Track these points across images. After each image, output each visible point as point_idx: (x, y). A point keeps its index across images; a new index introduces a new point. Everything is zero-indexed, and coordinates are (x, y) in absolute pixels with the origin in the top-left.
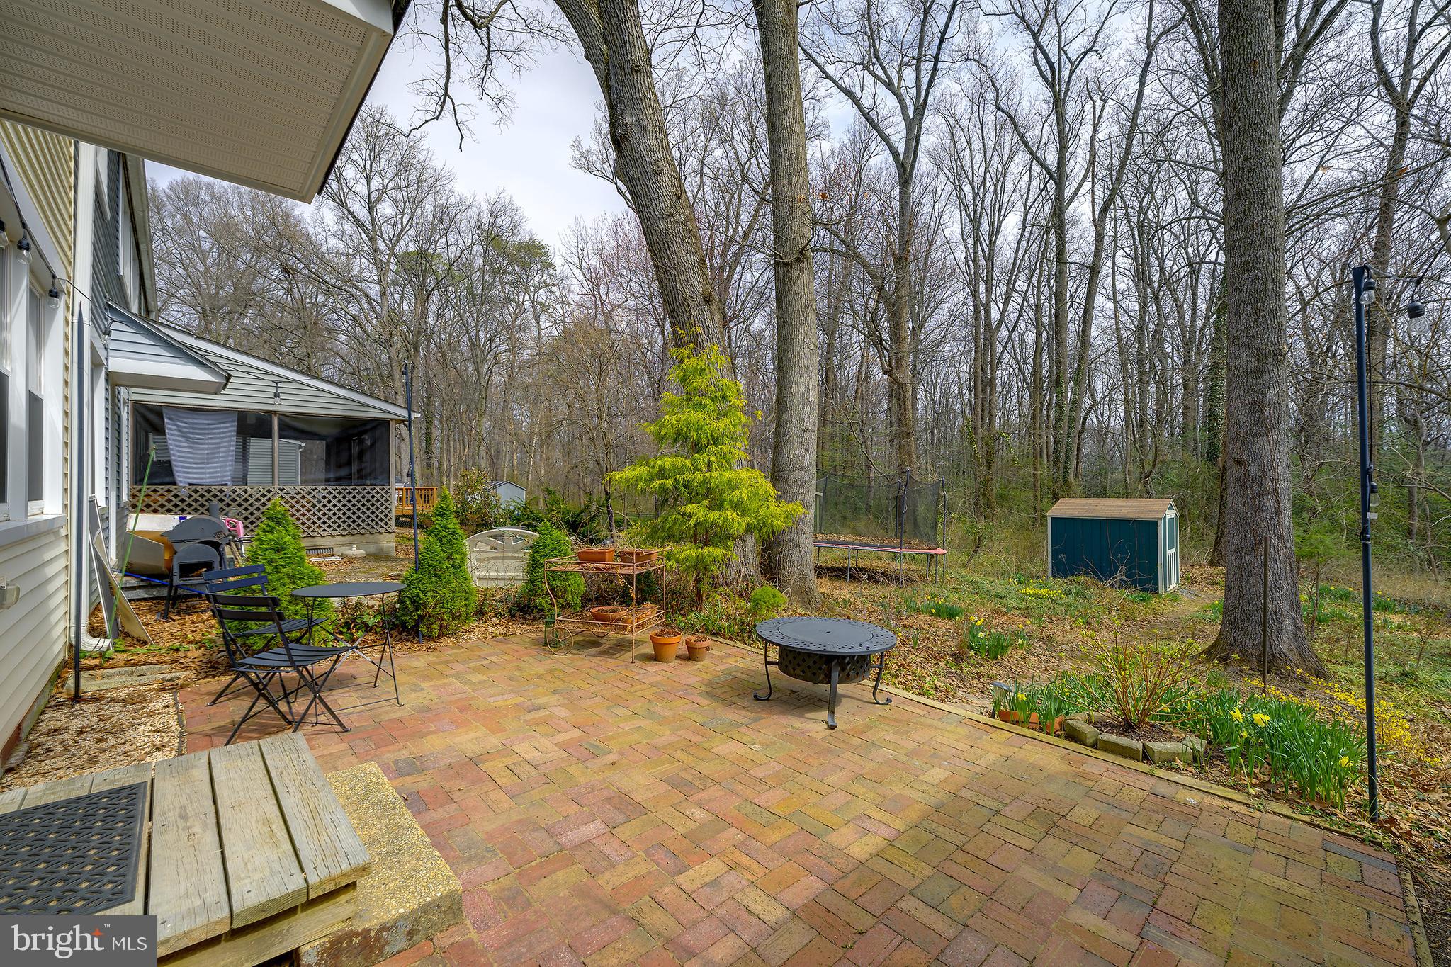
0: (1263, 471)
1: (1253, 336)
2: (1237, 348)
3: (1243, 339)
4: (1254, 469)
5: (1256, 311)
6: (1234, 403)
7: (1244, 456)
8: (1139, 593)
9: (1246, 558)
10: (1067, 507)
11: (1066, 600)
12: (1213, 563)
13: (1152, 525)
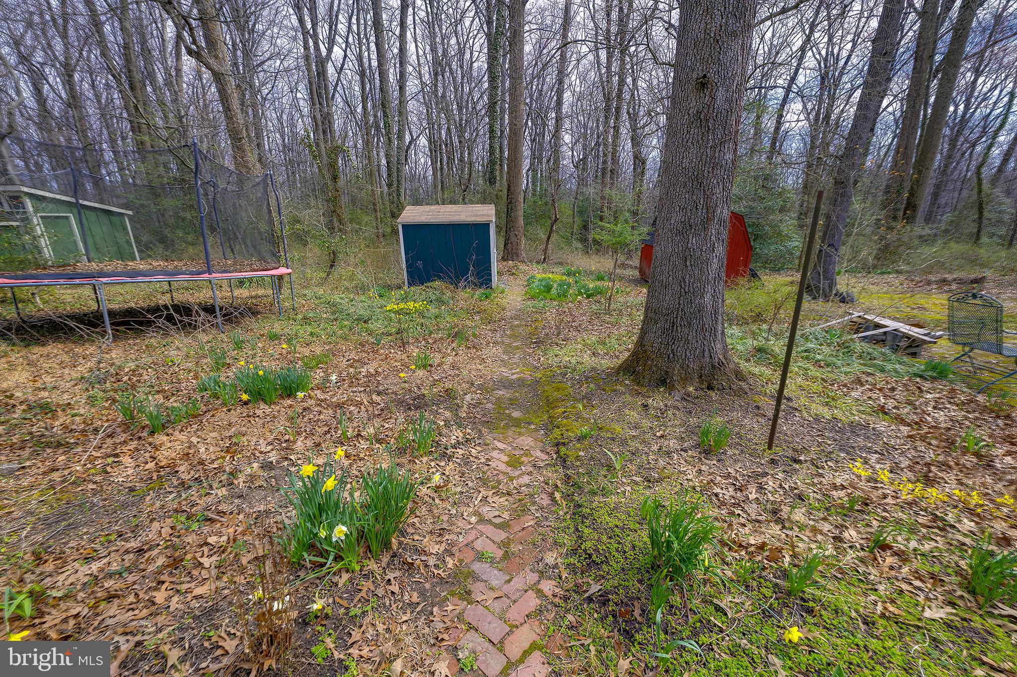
8: (482, 291)
9: (693, 241)
10: (413, 214)
11: (433, 310)
12: (504, 259)
13: (486, 226)
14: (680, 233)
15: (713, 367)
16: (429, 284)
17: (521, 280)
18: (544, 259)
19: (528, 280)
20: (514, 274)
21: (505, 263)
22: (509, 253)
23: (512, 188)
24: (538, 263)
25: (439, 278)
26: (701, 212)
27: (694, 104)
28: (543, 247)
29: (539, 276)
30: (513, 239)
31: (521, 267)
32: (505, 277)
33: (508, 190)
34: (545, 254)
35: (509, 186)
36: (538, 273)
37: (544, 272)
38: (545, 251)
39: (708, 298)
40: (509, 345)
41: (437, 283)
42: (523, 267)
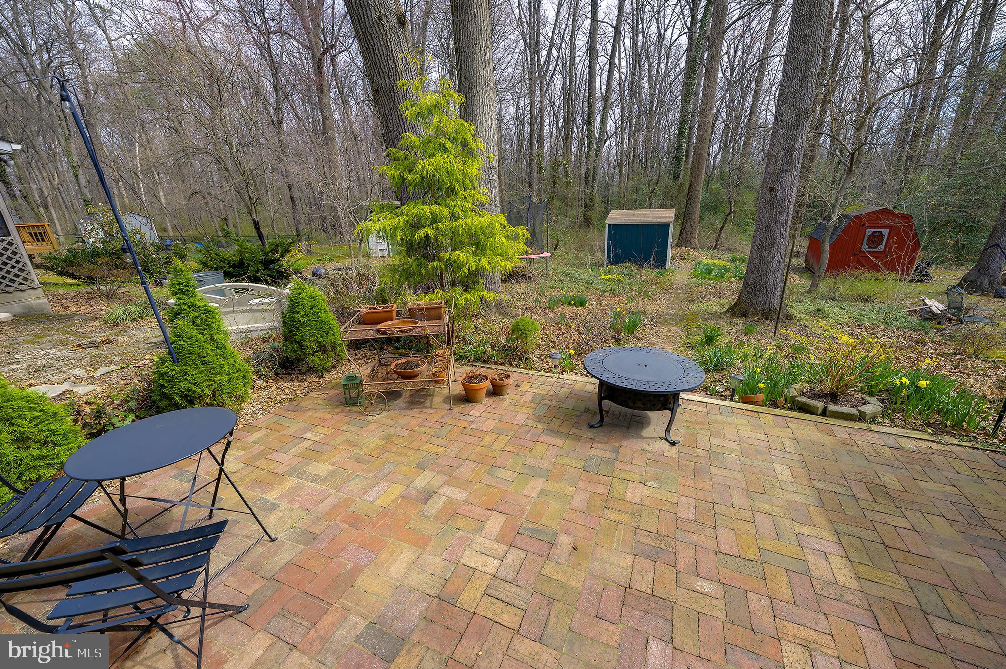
0: (784, 196)
1: (797, 97)
2: (785, 106)
3: (791, 99)
4: (780, 195)
5: (803, 78)
6: (775, 148)
7: (776, 186)
8: (657, 270)
9: (765, 253)
10: (616, 216)
11: (627, 280)
12: (678, 245)
13: (666, 226)
14: (759, 249)
15: (770, 310)
16: (622, 264)
17: (690, 264)
18: (716, 246)
19: (696, 264)
20: (684, 258)
21: (678, 249)
22: (684, 240)
23: (693, 187)
24: (709, 249)
25: (630, 260)
26: (769, 241)
27: (768, 197)
28: (715, 236)
29: (705, 261)
30: (688, 229)
31: (691, 253)
32: (676, 262)
33: (690, 188)
34: (717, 242)
35: (690, 185)
36: (706, 259)
37: (712, 257)
38: (717, 240)
39: (770, 279)
40: (673, 301)
41: (627, 264)
42: (693, 253)
